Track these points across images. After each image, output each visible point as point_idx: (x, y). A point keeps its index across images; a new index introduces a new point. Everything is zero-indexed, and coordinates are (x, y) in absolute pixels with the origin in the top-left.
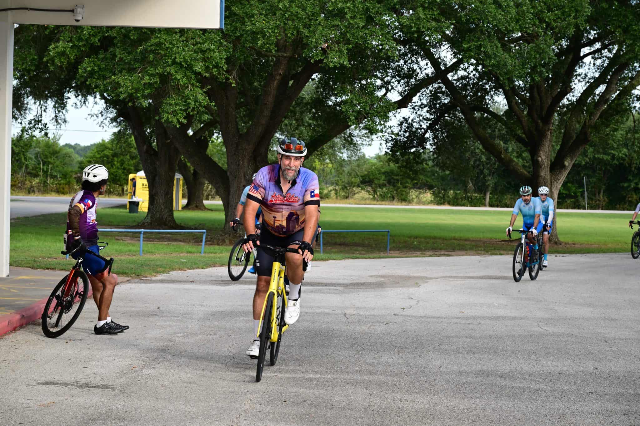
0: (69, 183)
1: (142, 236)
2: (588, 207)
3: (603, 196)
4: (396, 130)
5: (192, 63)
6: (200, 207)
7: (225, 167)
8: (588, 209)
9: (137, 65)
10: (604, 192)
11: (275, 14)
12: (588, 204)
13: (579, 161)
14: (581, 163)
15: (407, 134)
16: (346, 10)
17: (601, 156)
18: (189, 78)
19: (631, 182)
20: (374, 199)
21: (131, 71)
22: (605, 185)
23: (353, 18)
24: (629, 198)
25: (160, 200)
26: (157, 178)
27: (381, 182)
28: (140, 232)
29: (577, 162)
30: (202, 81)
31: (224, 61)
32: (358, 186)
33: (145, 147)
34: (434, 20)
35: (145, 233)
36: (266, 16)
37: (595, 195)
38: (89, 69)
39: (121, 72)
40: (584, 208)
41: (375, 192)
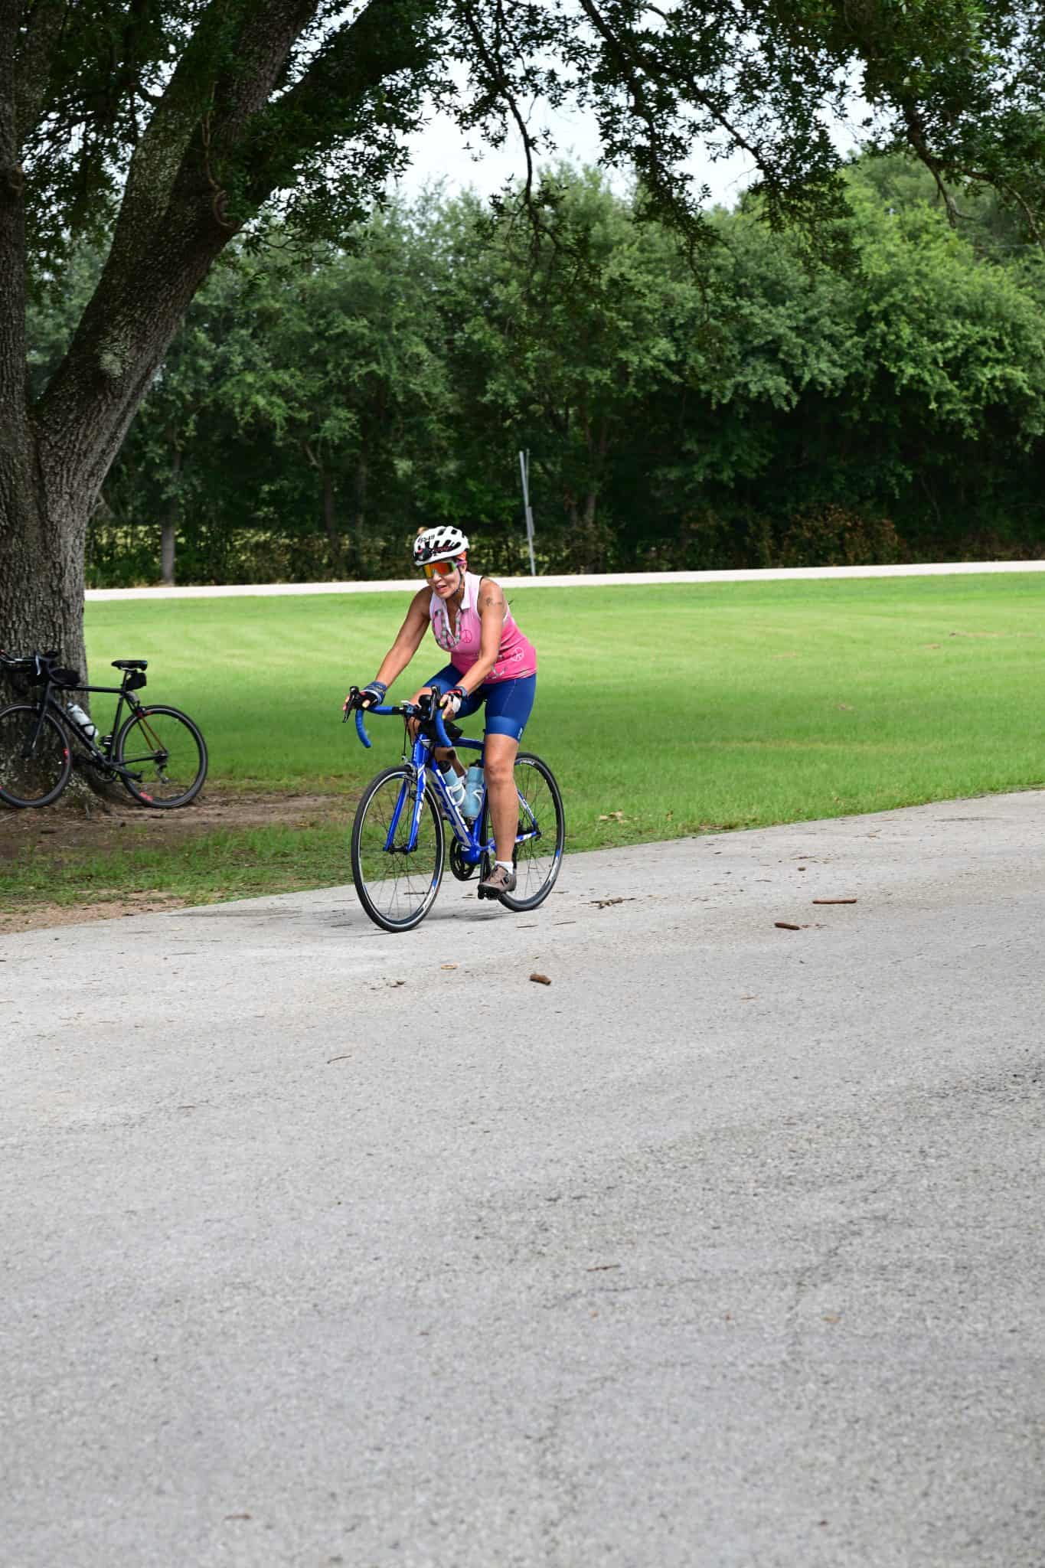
2: (539, 565)
3: (595, 522)
8: (537, 574)
10: (598, 505)
12: (537, 550)
13: (496, 394)
14: (505, 401)
17: (578, 370)
19: (696, 462)
22: (600, 478)
24: (691, 520)
29: (489, 397)
37: (565, 519)
40: (528, 573)
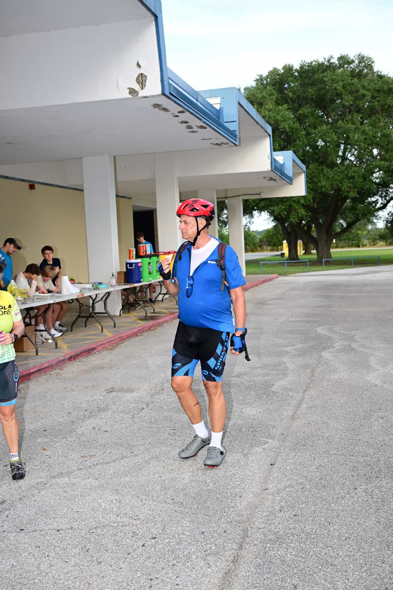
0: (256, 248)
1: (286, 264)
4: (387, 216)
5: (300, 200)
6: (310, 253)
7: (316, 237)
9: (280, 203)
11: (329, 180)
15: (392, 218)
16: (355, 176)
18: (299, 207)
20: (386, 245)
21: (278, 205)
23: (358, 179)
25: (293, 251)
26: (291, 243)
27: (389, 237)
28: (285, 263)
30: (304, 206)
31: (311, 199)
32: (379, 240)
33: (286, 232)
34: (390, 176)
35: (287, 263)
36: (326, 180)
38: (263, 205)
39: (275, 206)
41: (387, 242)
